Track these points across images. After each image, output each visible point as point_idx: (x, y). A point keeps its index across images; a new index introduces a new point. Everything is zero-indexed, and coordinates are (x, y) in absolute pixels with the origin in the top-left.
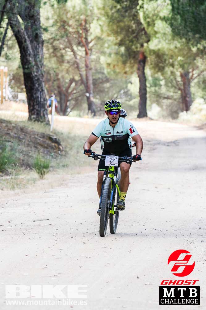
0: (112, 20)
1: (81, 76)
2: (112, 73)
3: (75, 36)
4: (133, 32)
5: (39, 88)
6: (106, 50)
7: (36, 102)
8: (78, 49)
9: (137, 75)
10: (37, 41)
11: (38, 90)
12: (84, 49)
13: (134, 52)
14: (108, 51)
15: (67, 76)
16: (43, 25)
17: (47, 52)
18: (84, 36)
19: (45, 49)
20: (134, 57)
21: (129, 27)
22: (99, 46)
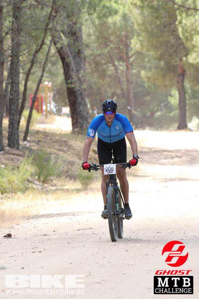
0: (151, 35)
1: (122, 89)
2: (152, 86)
3: (116, 51)
4: (172, 46)
5: (82, 102)
6: (146, 64)
7: (80, 116)
8: (119, 64)
9: (177, 89)
10: (79, 57)
11: (81, 104)
12: (125, 64)
13: (174, 66)
14: (148, 65)
15: (108, 90)
16: (85, 41)
17: (89, 67)
18: (125, 51)
19: (87, 65)
20: (173, 71)
21: (168, 42)
22: (139, 61)
